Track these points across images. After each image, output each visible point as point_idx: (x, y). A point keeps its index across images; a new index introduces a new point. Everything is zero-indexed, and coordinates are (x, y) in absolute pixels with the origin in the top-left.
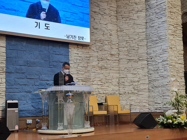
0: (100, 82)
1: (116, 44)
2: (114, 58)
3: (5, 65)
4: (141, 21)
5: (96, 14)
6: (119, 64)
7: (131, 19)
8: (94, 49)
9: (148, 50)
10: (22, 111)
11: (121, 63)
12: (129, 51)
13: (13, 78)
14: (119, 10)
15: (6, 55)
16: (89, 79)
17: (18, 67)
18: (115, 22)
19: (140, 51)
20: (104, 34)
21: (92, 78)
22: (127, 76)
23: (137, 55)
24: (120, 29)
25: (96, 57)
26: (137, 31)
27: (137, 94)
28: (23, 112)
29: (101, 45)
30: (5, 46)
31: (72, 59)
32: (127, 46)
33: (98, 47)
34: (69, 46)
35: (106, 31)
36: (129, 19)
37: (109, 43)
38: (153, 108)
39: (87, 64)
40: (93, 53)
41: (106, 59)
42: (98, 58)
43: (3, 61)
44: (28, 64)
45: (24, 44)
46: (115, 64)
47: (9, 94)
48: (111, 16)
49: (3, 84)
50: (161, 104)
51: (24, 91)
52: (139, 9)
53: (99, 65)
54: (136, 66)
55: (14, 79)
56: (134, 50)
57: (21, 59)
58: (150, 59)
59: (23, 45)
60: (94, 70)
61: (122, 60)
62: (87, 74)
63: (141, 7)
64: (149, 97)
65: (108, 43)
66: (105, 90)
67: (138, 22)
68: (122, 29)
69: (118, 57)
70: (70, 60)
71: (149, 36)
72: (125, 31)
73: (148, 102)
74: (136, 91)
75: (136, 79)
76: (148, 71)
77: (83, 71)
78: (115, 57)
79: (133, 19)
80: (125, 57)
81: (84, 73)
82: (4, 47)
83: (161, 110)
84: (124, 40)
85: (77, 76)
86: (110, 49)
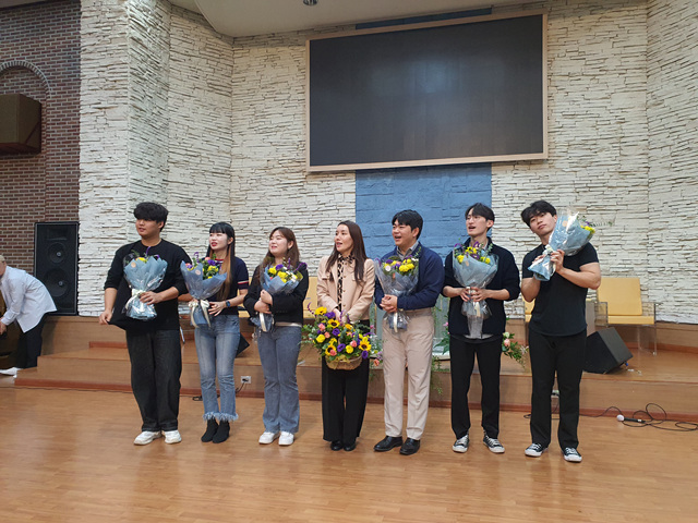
2: (631, 180)
5: (572, 78)
6: (648, 194)
7: (683, 66)
8: (565, 166)
12: (677, 156)
14: (653, 48)
15: (354, 207)
17: (377, 226)
18: (640, 85)
20: (599, 123)
22: (670, 223)
24: (654, 100)
25: (569, 186)
27: (695, 273)
29: (588, 152)
30: (355, 191)
32: (670, 142)
33: (575, 160)
34: (493, 169)
35: (605, 115)
36: (680, 66)
37: (615, 145)
40: (560, 177)
41: (601, 185)
42: (577, 186)
46: (632, 196)
48: (624, 71)
56: (688, 152)
59: (386, 184)
61: (658, 183)
68: (659, 99)
69: (645, 176)
70: (494, 200)
72: (666, 103)
75: (694, 232)
78: (635, 176)
79: (689, 63)
82: (351, 193)
84: (663, 128)
86: (617, 158)
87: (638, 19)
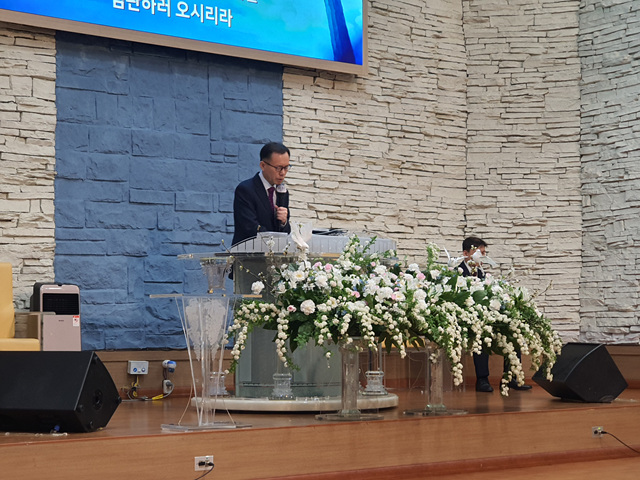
0: (395, 221)
1: (459, 73)
3: (51, 151)
6: (466, 152)
8: (376, 91)
9: (586, 101)
10: (111, 326)
11: (476, 147)
12: (510, 102)
13: (82, 201)
15: (55, 112)
16: (354, 210)
17: (99, 158)
19: (554, 103)
20: (414, 31)
21: (367, 204)
22: (499, 199)
23: (539, 121)
24: (474, 14)
25: (380, 125)
26: (544, 21)
27: (535, 272)
28: (118, 331)
29: (401, 75)
30: (54, 76)
31: (296, 128)
32: (501, 82)
33: (388, 84)
34: (285, 76)
35: (420, 20)
37: (432, 70)
38: (597, 329)
39: (348, 152)
40: (371, 109)
41: (417, 130)
42: (390, 127)
43: (45, 135)
44: (134, 146)
45: (122, 66)
46: (451, 153)
47: (66, 261)
49: (47, 221)
50: (631, 314)
51: (120, 250)
53: (393, 155)
54: (536, 161)
55: (84, 203)
56: (526, 100)
57: (109, 126)
58: (590, 137)
59: (116, 74)
60: (374, 175)
61: (481, 138)
62: (347, 189)
64: (583, 284)
65: (426, 70)
66: (412, 253)
68: (481, 14)
69: (463, 124)
70: (287, 133)
71: (589, 42)
72: (493, 22)
73: (578, 303)
74: (531, 260)
75: (535, 214)
76: (583, 184)
77: (333, 178)
78: (453, 123)
80: (493, 124)
81: (335, 185)
82: (48, 79)
83: (631, 336)
84: (488, 57)
85: (312, 196)
86: (434, 92)
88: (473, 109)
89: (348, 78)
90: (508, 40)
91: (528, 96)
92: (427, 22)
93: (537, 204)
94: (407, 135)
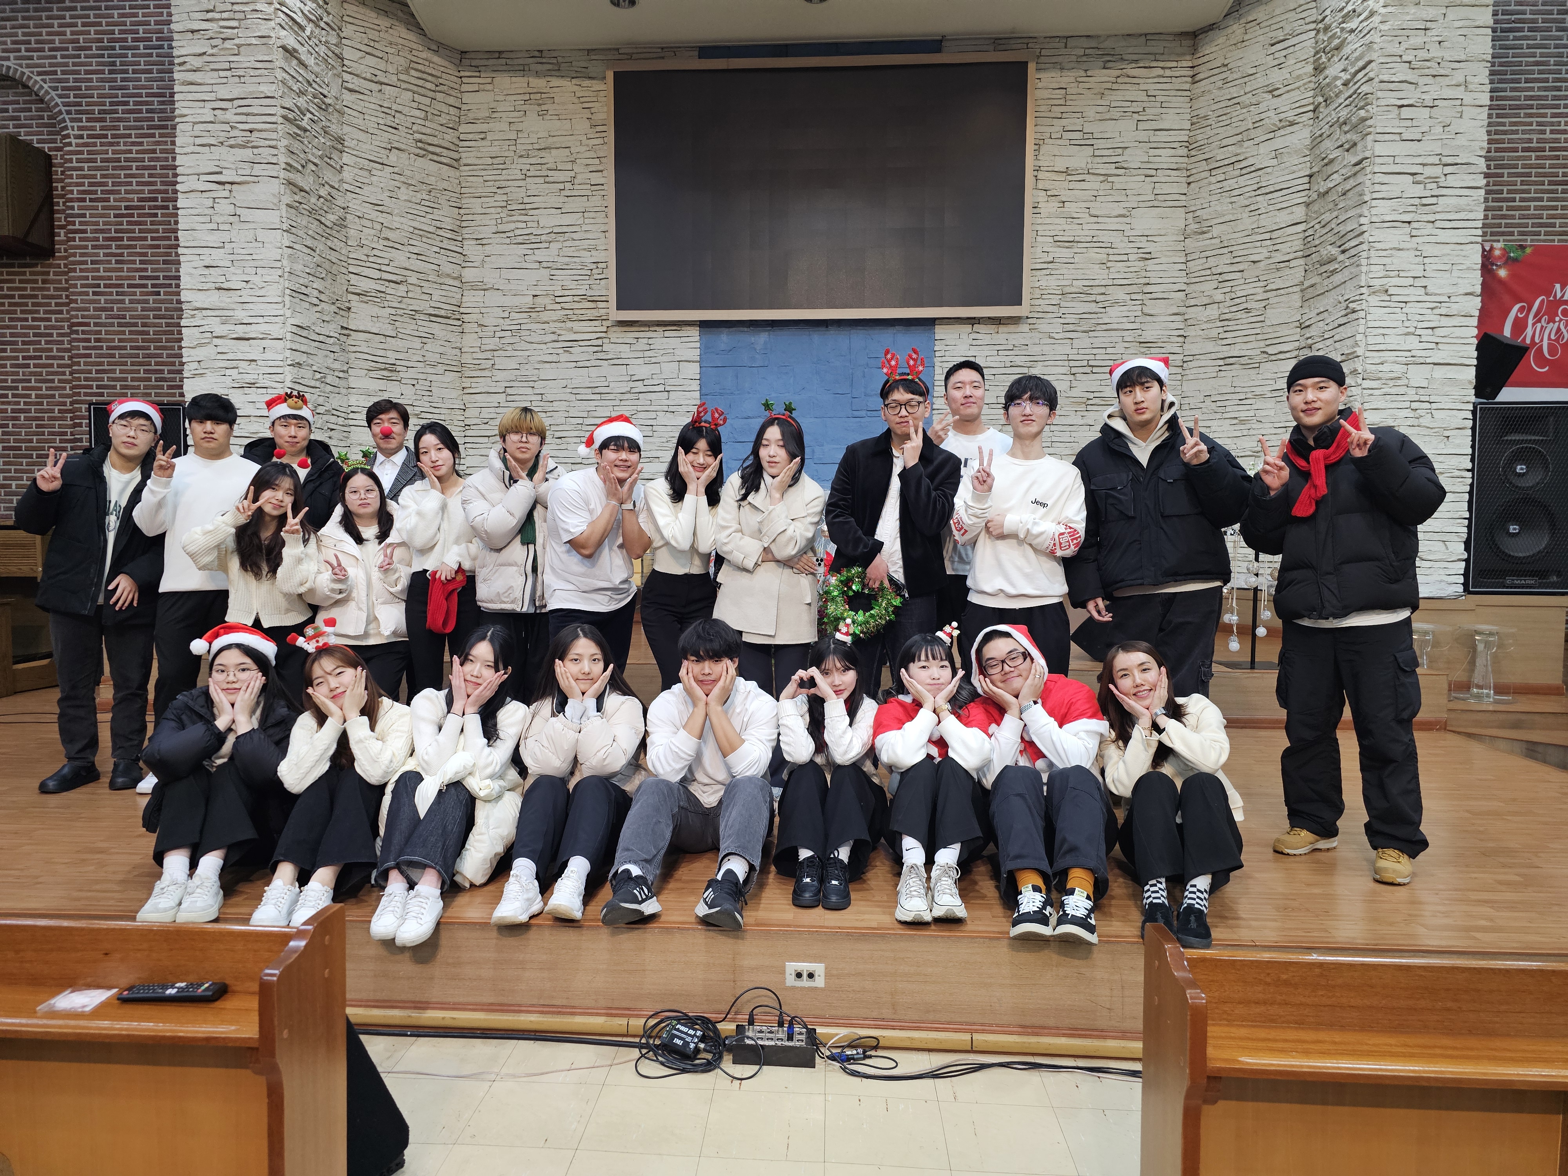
1: (1173, 295)
4: (1287, 171)
5: (1070, 178)
7: (1244, 171)
9: (1305, 308)
11: (1192, 374)
12: (1228, 320)
14: (1199, 137)
15: (699, 389)
18: (1177, 197)
19: (1273, 316)
20: (1111, 258)
23: (1259, 337)
24: (1197, 226)
25: (1060, 363)
26: (1267, 222)
29: (1093, 307)
30: (698, 358)
32: (1219, 297)
33: (1070, 319)
34: (937, 329)
35: (1122, 245)
36: (1238, 172)
37: (1134, 297)
40: (1046, 349)
42: (1072, 363)
48: (1153, 172)
52: (1282, 116)
54: (1252, 383)
56: (1244, 316)
63: (1294, 106)
65: (1128, 297)
67: (1275, 178)
68: (1204, 224)
71: (1311, 238)
72: (1216, 231)
79: (1253, 169)
80: (1211, 346)
82: (693, 362)
84: (1208, 272)
86: (1137, 320)
87: (1177, 84)
88: (1191, 332)
89: (1015, 320)
90: (1230, 249)
91: (1247, 310)
92: (1132, 245)
93: (1252, 432)
94: (1095, 370)
